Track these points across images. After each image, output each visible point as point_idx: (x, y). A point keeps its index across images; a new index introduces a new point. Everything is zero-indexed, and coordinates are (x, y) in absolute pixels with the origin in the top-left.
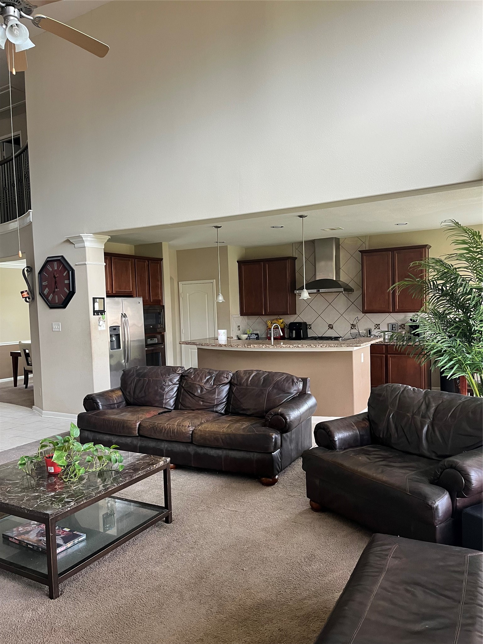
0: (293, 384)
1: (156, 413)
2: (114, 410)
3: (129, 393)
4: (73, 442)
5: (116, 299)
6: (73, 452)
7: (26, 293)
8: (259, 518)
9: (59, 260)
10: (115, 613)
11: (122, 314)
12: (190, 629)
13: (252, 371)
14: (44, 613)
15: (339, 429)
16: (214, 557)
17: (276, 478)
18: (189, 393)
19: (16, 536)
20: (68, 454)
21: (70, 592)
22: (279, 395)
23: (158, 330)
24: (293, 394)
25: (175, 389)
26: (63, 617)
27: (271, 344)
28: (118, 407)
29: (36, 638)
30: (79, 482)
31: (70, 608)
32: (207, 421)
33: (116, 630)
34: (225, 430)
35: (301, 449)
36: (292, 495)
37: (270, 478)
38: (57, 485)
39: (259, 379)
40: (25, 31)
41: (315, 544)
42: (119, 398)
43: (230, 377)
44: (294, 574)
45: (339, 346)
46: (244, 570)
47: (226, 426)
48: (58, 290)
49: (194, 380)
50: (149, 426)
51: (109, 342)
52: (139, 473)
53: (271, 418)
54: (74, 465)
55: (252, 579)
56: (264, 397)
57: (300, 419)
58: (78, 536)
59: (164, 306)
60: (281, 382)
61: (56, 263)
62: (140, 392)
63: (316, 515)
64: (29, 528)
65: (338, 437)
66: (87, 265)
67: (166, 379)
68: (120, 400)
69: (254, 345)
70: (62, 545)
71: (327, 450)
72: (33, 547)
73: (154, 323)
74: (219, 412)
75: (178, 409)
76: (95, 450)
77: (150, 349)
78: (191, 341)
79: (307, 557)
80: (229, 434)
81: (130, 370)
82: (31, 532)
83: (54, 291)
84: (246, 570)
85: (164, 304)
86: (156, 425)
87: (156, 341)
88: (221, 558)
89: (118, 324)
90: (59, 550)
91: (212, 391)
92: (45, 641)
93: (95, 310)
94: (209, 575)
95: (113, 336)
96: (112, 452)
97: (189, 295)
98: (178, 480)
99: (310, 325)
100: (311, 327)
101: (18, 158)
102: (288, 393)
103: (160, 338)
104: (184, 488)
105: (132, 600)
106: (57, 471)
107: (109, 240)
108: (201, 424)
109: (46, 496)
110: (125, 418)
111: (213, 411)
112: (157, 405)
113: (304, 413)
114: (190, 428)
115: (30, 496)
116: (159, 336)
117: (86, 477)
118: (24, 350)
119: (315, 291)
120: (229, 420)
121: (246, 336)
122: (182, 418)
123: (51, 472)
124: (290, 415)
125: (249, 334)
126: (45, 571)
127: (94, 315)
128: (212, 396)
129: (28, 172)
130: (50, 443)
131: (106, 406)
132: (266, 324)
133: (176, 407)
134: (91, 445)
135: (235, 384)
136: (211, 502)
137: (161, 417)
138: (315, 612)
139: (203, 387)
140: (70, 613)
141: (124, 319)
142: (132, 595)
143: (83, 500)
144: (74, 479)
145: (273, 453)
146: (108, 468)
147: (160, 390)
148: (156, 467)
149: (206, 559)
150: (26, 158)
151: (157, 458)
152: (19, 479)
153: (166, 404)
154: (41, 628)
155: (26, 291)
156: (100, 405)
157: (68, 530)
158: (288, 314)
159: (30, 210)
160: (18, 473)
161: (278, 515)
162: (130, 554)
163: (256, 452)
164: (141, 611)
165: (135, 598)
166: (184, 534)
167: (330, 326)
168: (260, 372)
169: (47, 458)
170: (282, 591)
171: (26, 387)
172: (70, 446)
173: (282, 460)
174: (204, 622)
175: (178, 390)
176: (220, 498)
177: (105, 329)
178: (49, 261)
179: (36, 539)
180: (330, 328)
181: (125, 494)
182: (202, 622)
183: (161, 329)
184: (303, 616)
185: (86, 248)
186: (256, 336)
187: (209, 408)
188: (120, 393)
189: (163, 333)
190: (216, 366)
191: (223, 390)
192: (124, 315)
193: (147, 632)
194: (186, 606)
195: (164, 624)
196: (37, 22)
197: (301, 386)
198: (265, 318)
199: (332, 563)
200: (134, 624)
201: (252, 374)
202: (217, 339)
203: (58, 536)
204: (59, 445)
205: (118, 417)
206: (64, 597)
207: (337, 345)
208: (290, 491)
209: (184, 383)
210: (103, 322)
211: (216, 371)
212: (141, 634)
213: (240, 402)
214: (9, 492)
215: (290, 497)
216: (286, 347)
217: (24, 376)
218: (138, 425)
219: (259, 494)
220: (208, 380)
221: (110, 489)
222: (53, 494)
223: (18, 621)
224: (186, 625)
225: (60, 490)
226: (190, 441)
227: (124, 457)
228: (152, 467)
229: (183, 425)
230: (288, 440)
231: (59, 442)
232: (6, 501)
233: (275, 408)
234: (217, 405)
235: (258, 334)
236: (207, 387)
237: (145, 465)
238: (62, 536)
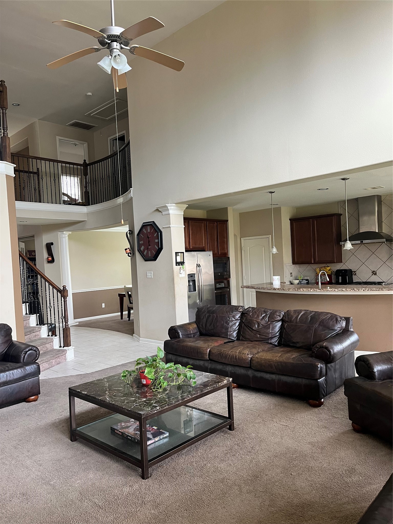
0: (336, 322)
1: (222, 342)
2: (190, 339)
3: (202, 326)
4: (159, 362)
5: (193, 253)
6: (160, 369)
7: (129, 250)
8: (306, 433)
9: (151, 224)
10: (189, 495)
11: (197, 264)
12: (247, 516)
13: (301, 311)
14: (138, 490)
15: (378, 363)
16: (267, 461)
17: (322, 401)
18: (248, 327)
19: (119, 429)
20: (156, 371)
21: (156, 475)
22: (324, 331)
23: (225, 277)
24: (337, 331)
25: (237, 324)
26: (151, 494)
27: (318, 288)
28: (194, 336)
29: (131, 507)
30: (164, 393)
31: (156, 487)
32: (263, 351)
33: (189, 509)
34: (277, 358)
35: (344, 378)
36: (336, 417)
37: (317, 401)
38: (148, 393)
39: (307, 318)
40: (124, 58)
41: (355, 460)
42: (194, 330)
43: (282, 315)
44: (336, 483)
45: (381, 290)
46: (292, 475)
47: (278, 356)
48: (151, 247)
49: (252, 317)
50: (217, 352)
51: (187, 286)
52: (208, 389)
53: (317, 350)
54: (160, 379)
55: (299, 483)
56: (311, 332)
57: (343, 352)
58: (163, 433)
59: (229, 258)
60: (326, 320)
61: (149, 227)
62: (210, 325)
63: (357, 436)
64: (129, 424)
65: (377, 369)
66: (171, 228)
67: (230, 316)
68: (195, 331)
69: (303, 289)
70: (152, 439)
71: (367, 379)
72: (131, 438)
73: (222, 271)
74: (273, 343)
75: (240, 340)
76: (175, 369)
77: (218, 291)
78: (251, 285)
79: (348, 470)
80: (281, 362)
81: (202, 308)
82: (130, 427)
83: (148, 248)
84: (294, 475)
85: (230, 256)
86: (222, 352)
87: (223, 285)
88: (273, 463)
89: (194, 272)
90: (149, 443)
91: (267, 327)
92: (137, 511)
93: (177, 261)
94: (263, 475)
95: (191, 281)
96: (188, 371)
97: (249, 249)
98: (239, 397)
99: (354, 272)
100: (356, 274)
101: (123, 150)
102: (333, 330)
103: (226, 283)
104: (244, 403)
105: (202, 487)
106: (148, 383)
107: (187, 208)
108: (258, 352)
109: (140, 401)
110: (199, 345)
111: (268, 343)
112: (223, 336)
113: (346, 347)
114: (249, 355)
115: (129, 400)
116: (226, 282)
117: (169, 389)
118: (127, 292)
119: (358, 242)
120: (282, 351)
121: (297, 281)
122: (242, 347)
123: (144, 383)
124: (334, 349)
125: (300, 280)
126: (139, 457)
127: (176, 265)
128: (267, 330)
129: (130, 160)
130: (143, 361)
131: (185, 335)
132: (315, 270)
133: (238, 339)
134: (172, 365)
135: (286, 321)
136: (266, 417)
137: (226, 345)
138: (352, 516)
139: (260, 323)
140: (156, 492)
141: (198, 268)
142: (202, 483)
143: (166, 406)
144: (160, 390)
145: (318, 380)
146: (184, 383)
147: (225, 324)
148: (221, 384)
149: (261, 462)
150: (129, 151)
151: (222, 378)
152: (122, 387)
153: (230, 335)
154: (135, 500)
155: (129, 248)
156: (180, 335)
157: (156, 428)
158: (334, 263)
159: (131, 189)
160: (121, 383)
161: (323, 433)
162: (201, 451)
163: (304, 378)
164: (209, 496)
165: (204, 486)
166: (243, 440)
167: (374, 273)
168: (308, 312)
169: (141, 372)
170: (324, 495)
171: (129, 320)
172: (157, 365)
173: (327, 386)
174: (258, 512)
175: (240, 325)
176: (274, 414)
177: (184, 276)
178: (145, 226)
179: (133, 432)
180: (374, 275)
181: (199, 405)
182: (256, 511)
183: (227, 276)
184: (342, 517)
185: (170, 215)
186: (306, 281)
187: (265, 340)
188: (195, 326)
189: (228, 279)
190: (270, 306)
191: (276, 326)
192: (198, 265)
193: (213, 513)
194: (244, 498)
195: (226, 509)
196: (132, 51)
197: (344, 324)
198: (315, 266)
199: (370, 477)
200: (203, 506)
201: (301, 313)
202: (272, 284)
203: (149, 432)
204: (149, 363)
205: (194, 344)
206: (152, 479)
207: (378, 289)
208: (334, 413)
209: (244, 319)
210: (183, 271)
211: (270, 310)
212: (208, 514)
213: (290, 336)
214: (115, 396)
215: (334, 418)
216: (331, 291)
217: (127, 312)
218: (208, 351)
219: (307, 413)
220: (263, 317)
221: (186, 399)
222: (145, 399)
223: (119, 494)
224: (243, 512)
225: (150, 397)
226: (249, 366)
227: (197, 375)
228: (218, 384)
229: (244, 353)
230: (333, 370)
231: (149, 361)
232: (113, 402)
233: (320, 342)
234: (272, 338)
235: (308, 279)
236: (263, 323)
237: (212, 383)
238: (152, 432)
